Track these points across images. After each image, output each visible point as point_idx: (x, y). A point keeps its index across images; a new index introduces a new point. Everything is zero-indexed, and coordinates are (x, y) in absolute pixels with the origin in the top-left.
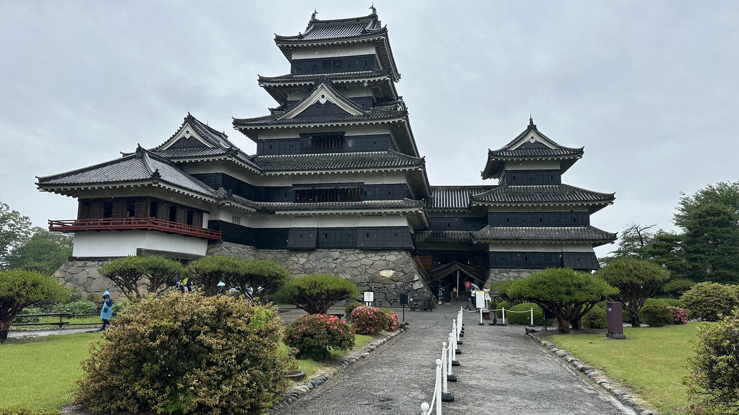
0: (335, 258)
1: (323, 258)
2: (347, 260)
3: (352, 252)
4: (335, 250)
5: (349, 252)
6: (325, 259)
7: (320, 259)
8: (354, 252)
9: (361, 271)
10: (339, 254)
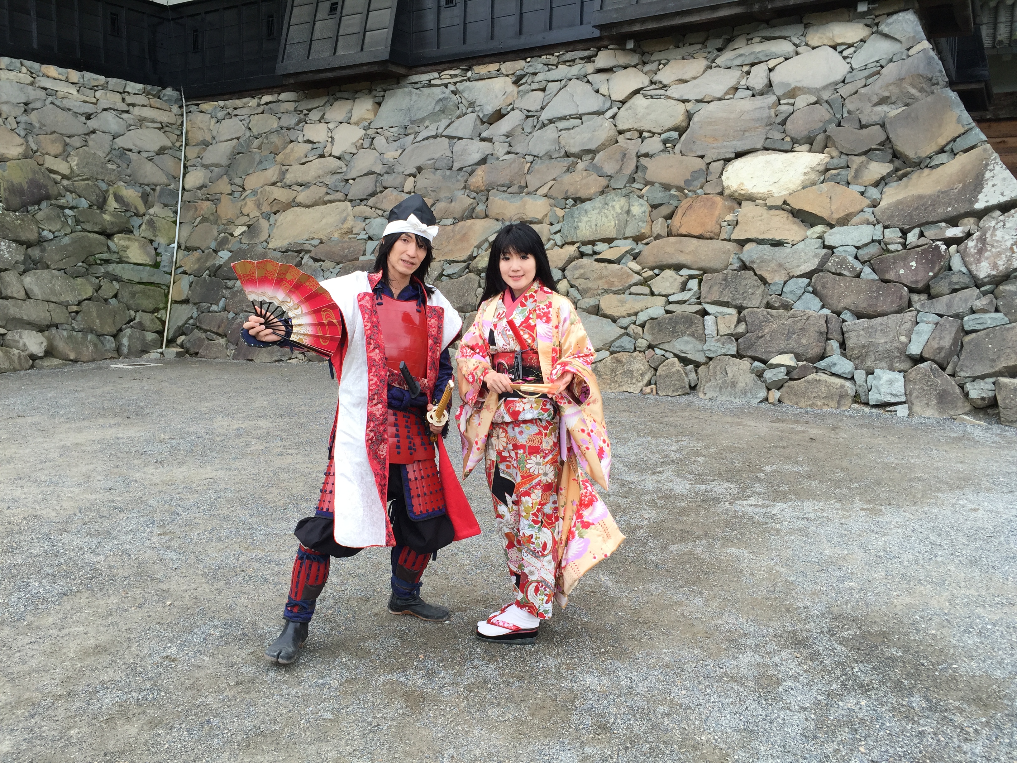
0: (489, 109)
1: (434, 116)
2: (545, 116)
3: (575, 70)
4: (493, 67)
5: (563, 71)
6: (444, 122)
7: (419, 122)
8: (590, 68)
9: (609, 168)
10: (512, 89)
